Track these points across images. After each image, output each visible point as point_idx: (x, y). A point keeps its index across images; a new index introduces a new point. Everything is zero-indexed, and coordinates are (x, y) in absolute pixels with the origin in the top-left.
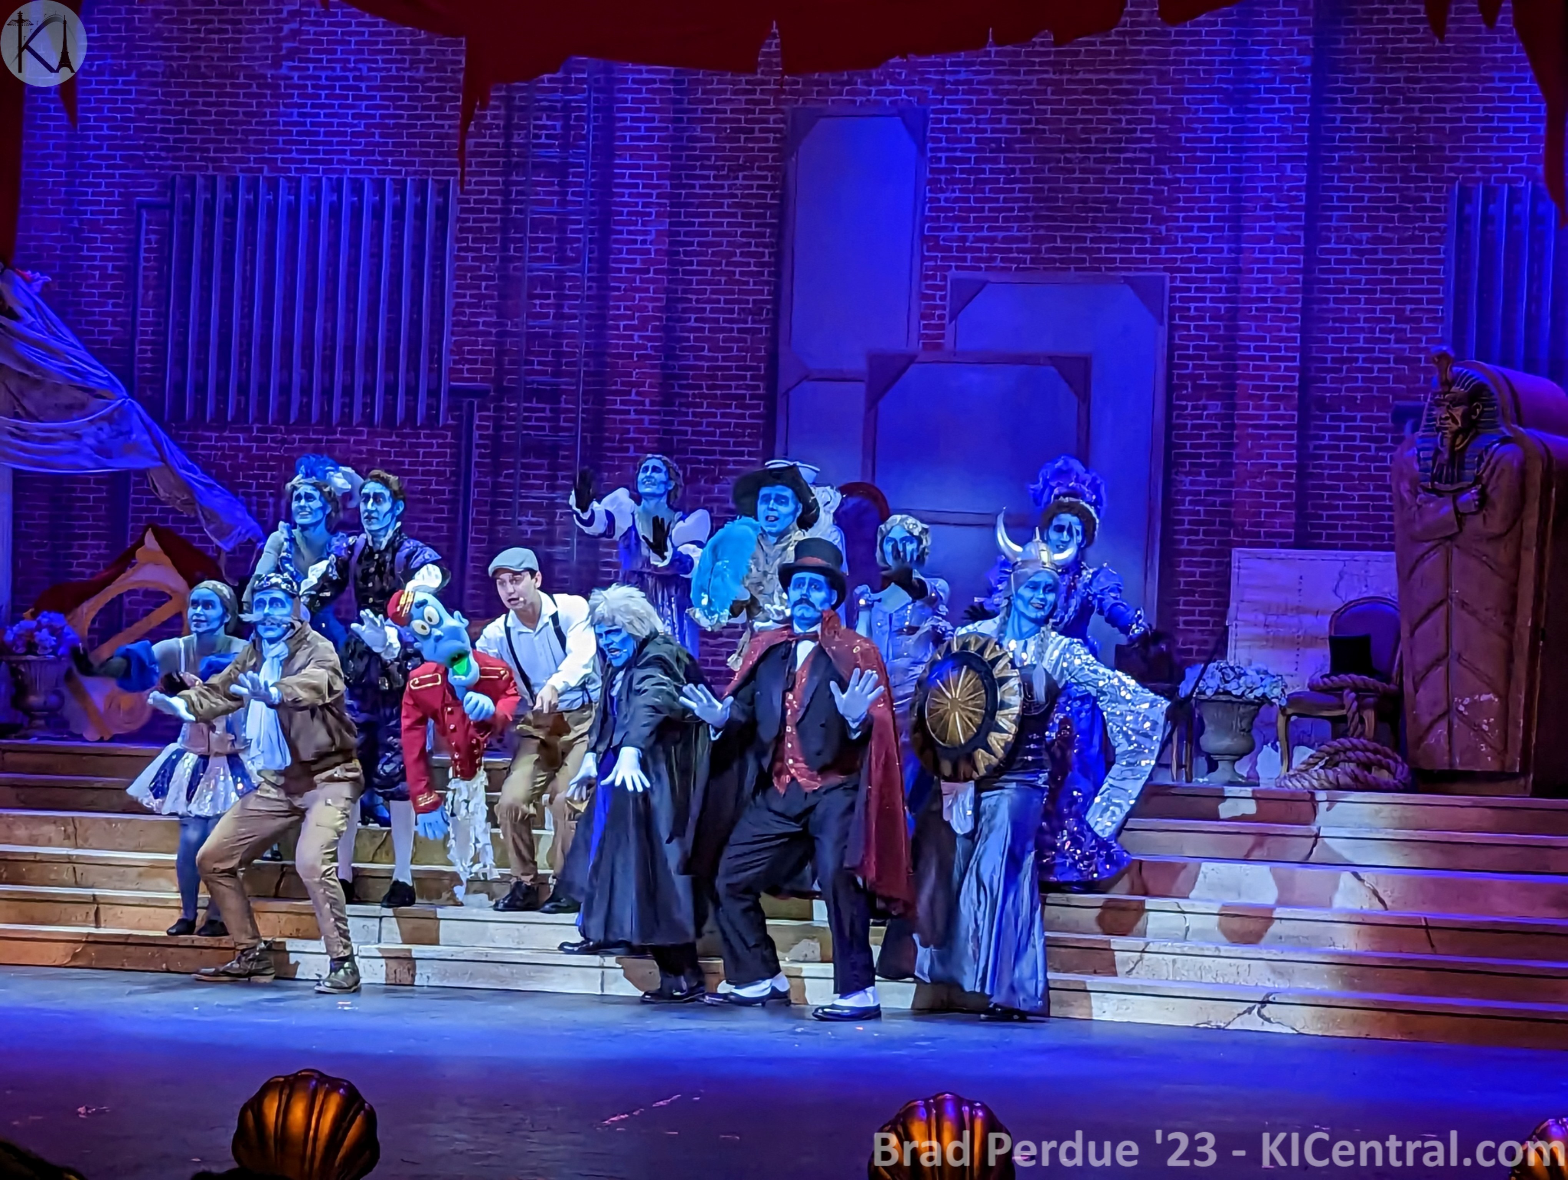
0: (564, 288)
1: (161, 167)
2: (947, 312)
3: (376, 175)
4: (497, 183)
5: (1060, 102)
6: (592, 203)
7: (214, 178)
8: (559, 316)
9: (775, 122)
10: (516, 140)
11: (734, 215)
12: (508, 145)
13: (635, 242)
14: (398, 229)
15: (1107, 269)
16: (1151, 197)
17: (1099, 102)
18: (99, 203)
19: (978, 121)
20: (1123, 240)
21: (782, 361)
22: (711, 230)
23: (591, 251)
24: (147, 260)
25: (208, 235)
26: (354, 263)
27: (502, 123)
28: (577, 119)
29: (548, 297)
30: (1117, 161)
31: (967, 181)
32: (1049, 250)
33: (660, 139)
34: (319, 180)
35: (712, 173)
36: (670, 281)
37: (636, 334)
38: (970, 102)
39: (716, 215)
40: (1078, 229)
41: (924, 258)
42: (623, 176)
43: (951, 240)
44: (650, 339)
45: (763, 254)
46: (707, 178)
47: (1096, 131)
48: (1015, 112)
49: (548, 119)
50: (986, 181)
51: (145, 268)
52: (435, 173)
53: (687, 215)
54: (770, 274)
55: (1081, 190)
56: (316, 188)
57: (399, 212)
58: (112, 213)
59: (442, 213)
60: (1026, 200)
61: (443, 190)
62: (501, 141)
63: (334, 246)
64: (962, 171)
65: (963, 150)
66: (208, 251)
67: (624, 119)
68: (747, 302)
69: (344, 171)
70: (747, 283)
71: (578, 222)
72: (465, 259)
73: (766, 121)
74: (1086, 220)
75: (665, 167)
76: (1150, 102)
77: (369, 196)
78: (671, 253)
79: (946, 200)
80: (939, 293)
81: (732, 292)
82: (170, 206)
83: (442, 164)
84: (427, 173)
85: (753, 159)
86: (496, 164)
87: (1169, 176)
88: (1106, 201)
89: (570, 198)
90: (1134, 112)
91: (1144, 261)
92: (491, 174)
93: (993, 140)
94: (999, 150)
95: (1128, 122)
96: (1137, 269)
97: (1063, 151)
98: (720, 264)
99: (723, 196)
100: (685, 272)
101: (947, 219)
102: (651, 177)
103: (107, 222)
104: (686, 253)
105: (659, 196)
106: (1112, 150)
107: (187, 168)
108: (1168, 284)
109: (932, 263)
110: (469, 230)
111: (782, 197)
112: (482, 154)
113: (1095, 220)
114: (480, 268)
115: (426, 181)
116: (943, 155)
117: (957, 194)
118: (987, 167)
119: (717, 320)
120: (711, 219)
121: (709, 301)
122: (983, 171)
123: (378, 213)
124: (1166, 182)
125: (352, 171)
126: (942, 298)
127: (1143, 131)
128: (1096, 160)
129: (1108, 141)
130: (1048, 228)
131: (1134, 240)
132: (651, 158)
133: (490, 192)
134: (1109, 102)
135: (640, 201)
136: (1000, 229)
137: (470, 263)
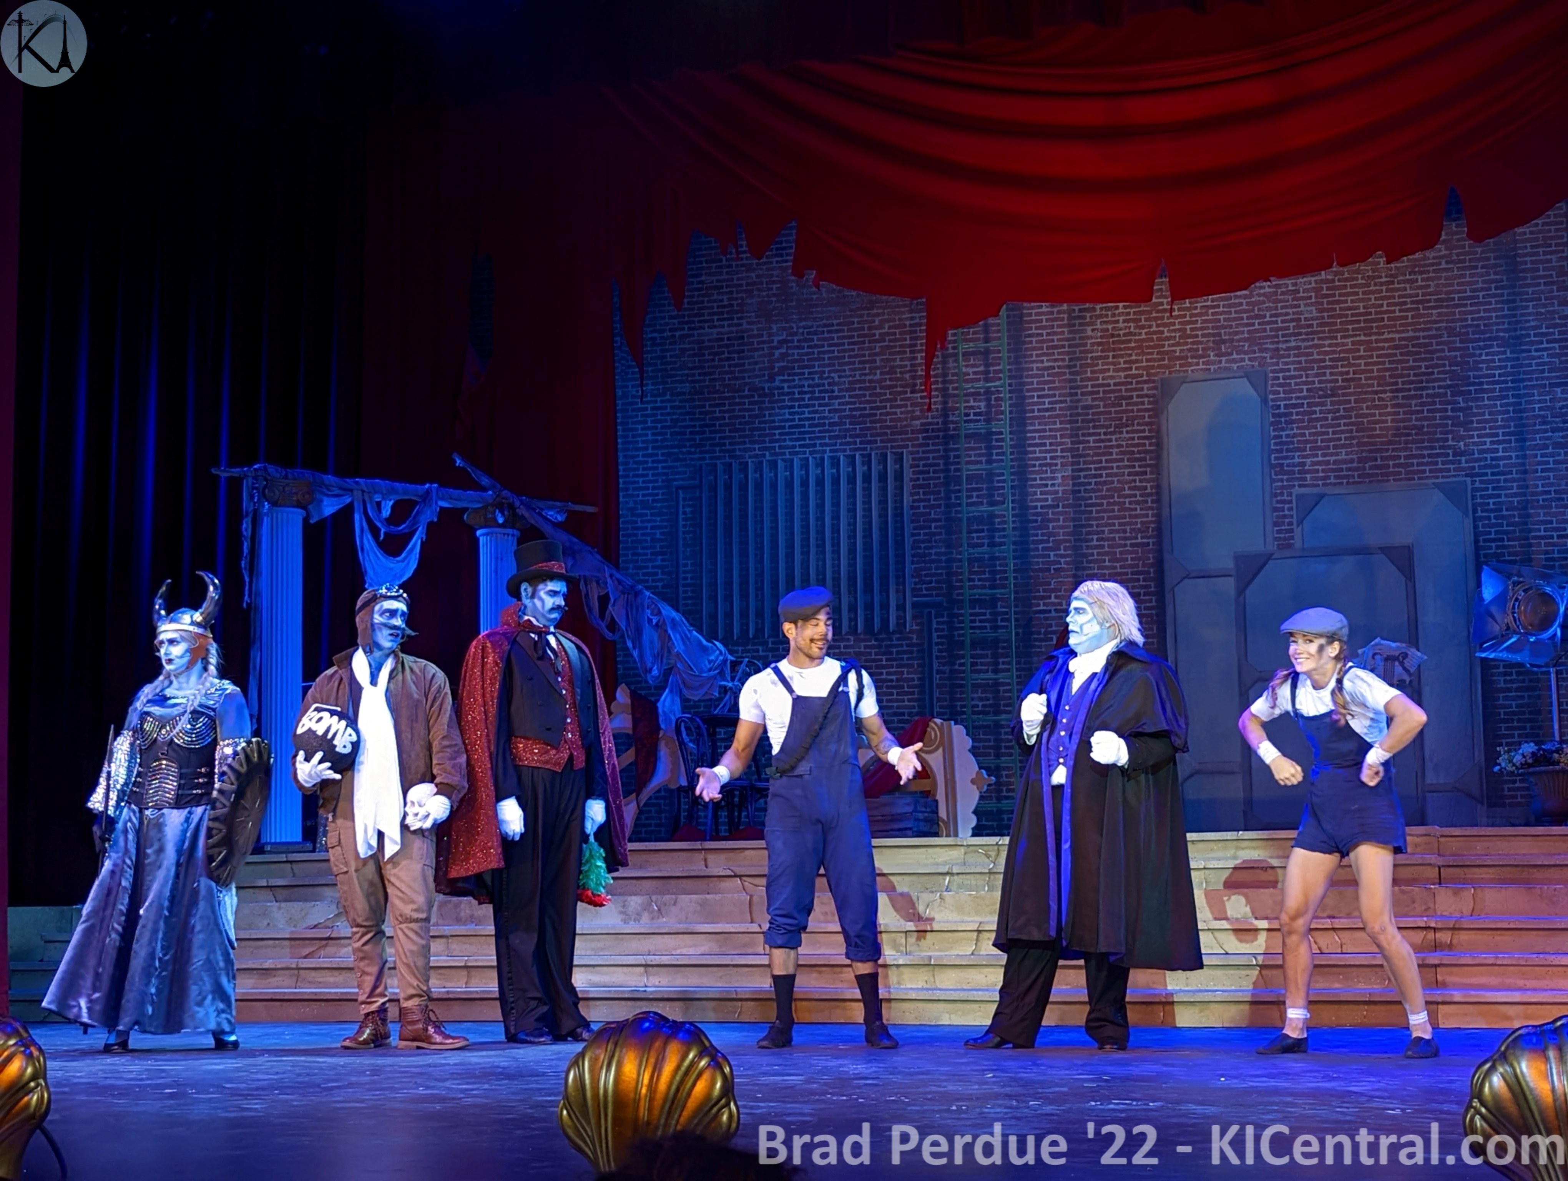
0: (994, 523)
1: (691, 459)
2: (1294, 520)
3: (848, 453)
4: (939, 451)
5: (1371, 357)
6: (1012, 460)
7: (731, 464)
8: (992, 544)
9: (1149, 389)
10: (951, 418)
11: (1122, 460)
12: (945, 423)
13: (1046, 485)
14: (867, 490)
15: (1419, 479)
16: (1450, 422)
17: (1401, 354)
18: (647, 488)
19: (1307, 376)
20: (1430, 456)
21: (1167, 566)
22: (1104, 472)
23: (1013, 495)
24: (685, 526)
25: (728, 504)
26: (836, 517)
27: (940, 407)
28: (997, 399)
29: (983, 531)
30: (1421, 396)
31: (1303, 421)
32: (1371, 468)
33: (1061, 409)
34: (807, 459)
35: (1103, 431)
36: (1075, 512)
37: (1052, 554)
38: (1300, 362)
39: (1107, 461)
40: (1393, 450)
41: (1273, 481)
42: (1034, 438)
43: (1294, 465)
44: (1062, 556)
45: (1146, 488)
46: (1099, 434)
47: (1401, 376)
48: (1337, 367)
49: (975, 401)
50: (1317, 420)
51: (684, 533)
52: (892, 447)
53: (1085, 463)
54: (1152, 502)
55: (1393, 421)
56: (805, 465)
57: (867, 478)
58: (657, 494)
59: (899, 476)
60: (1351, 431)
61: (899, 459)
62: (940, 420)
63: (821, 506)
64: (1297, 414)
65: (1298, 398)
66: (728, 517)
67: (1033, 397)
68: (1136, 523)
69: (825, 451)
70: (1136, 509)
71: (1003, 474)
72: (919, 507)
73: (1142, 389)
74: (1399, 443)
75: (1067, 429)
76: (1443, 351)
77: (844, 469)
78: (1074, 492)
79: (1287, 436)
80: (1286, 506)
81: (1124, 517)
82: (700, 486)
83: (896, 440)
84: (887, 448)
85: (1133, 419)
86: (938, 437)
87: (1462, 405)
88: (1415, 427)
89: (994, 457)
90: (1432, 359)
91: (1449, 470)
92: (933, 444)
93: (1321, 389)
94: (1325, 396)
95: (1427, 367)
96: (1443, 477)
97: (1377, 392)
98: (1113, 497)
99: (1112, 447)
100: (1086, 505)
101: (1288, 450)
102: (1055, 437)
103: (654, 501)
104: (1086, 491)
105: (1062, 451)
106: (1415, 389)
107: (711, 458)
108: (1470, 487)
109: (1280, 484)
110: (921, 486)
111: (1159, 445)
112: (927, 431)
113: (1406, 442)
114: (930, 514)
115: (886, 454)
116: (1282, 403)
117: (1295, 431)
118: (1318, 409)
119: (1114, 539)
120: (1104, 464)
121: (1107, 525)
122: (1315, 412)
123: (852, 480)
124: (1461, 409)
125: (831, 451)
126: (1291, 509)
127: (1439, 373)
128: (1403, 397)
129: (1411, 382)
130: (1370, 451)
131: (1438, 455)
132: (1055, 423)
133: (934, 458)
134: (1409, 354)
135: (1048, 455)
136: (1332, 455)
137: (922, 510)
